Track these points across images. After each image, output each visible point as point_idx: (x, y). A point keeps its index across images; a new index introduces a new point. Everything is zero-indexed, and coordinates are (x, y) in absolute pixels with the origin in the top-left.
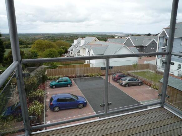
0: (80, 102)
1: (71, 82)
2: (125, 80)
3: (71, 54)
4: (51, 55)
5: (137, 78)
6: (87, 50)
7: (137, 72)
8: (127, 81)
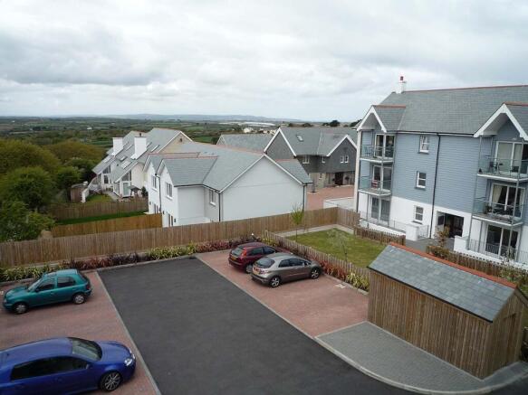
0: (108, 369)
1: (88, 286)
2: (269, 267)
3: (106, 181)
4: (28, 189)
5: (305, 254)
6: (152, 171)
7: (304, 235)
8: (275, 267)
